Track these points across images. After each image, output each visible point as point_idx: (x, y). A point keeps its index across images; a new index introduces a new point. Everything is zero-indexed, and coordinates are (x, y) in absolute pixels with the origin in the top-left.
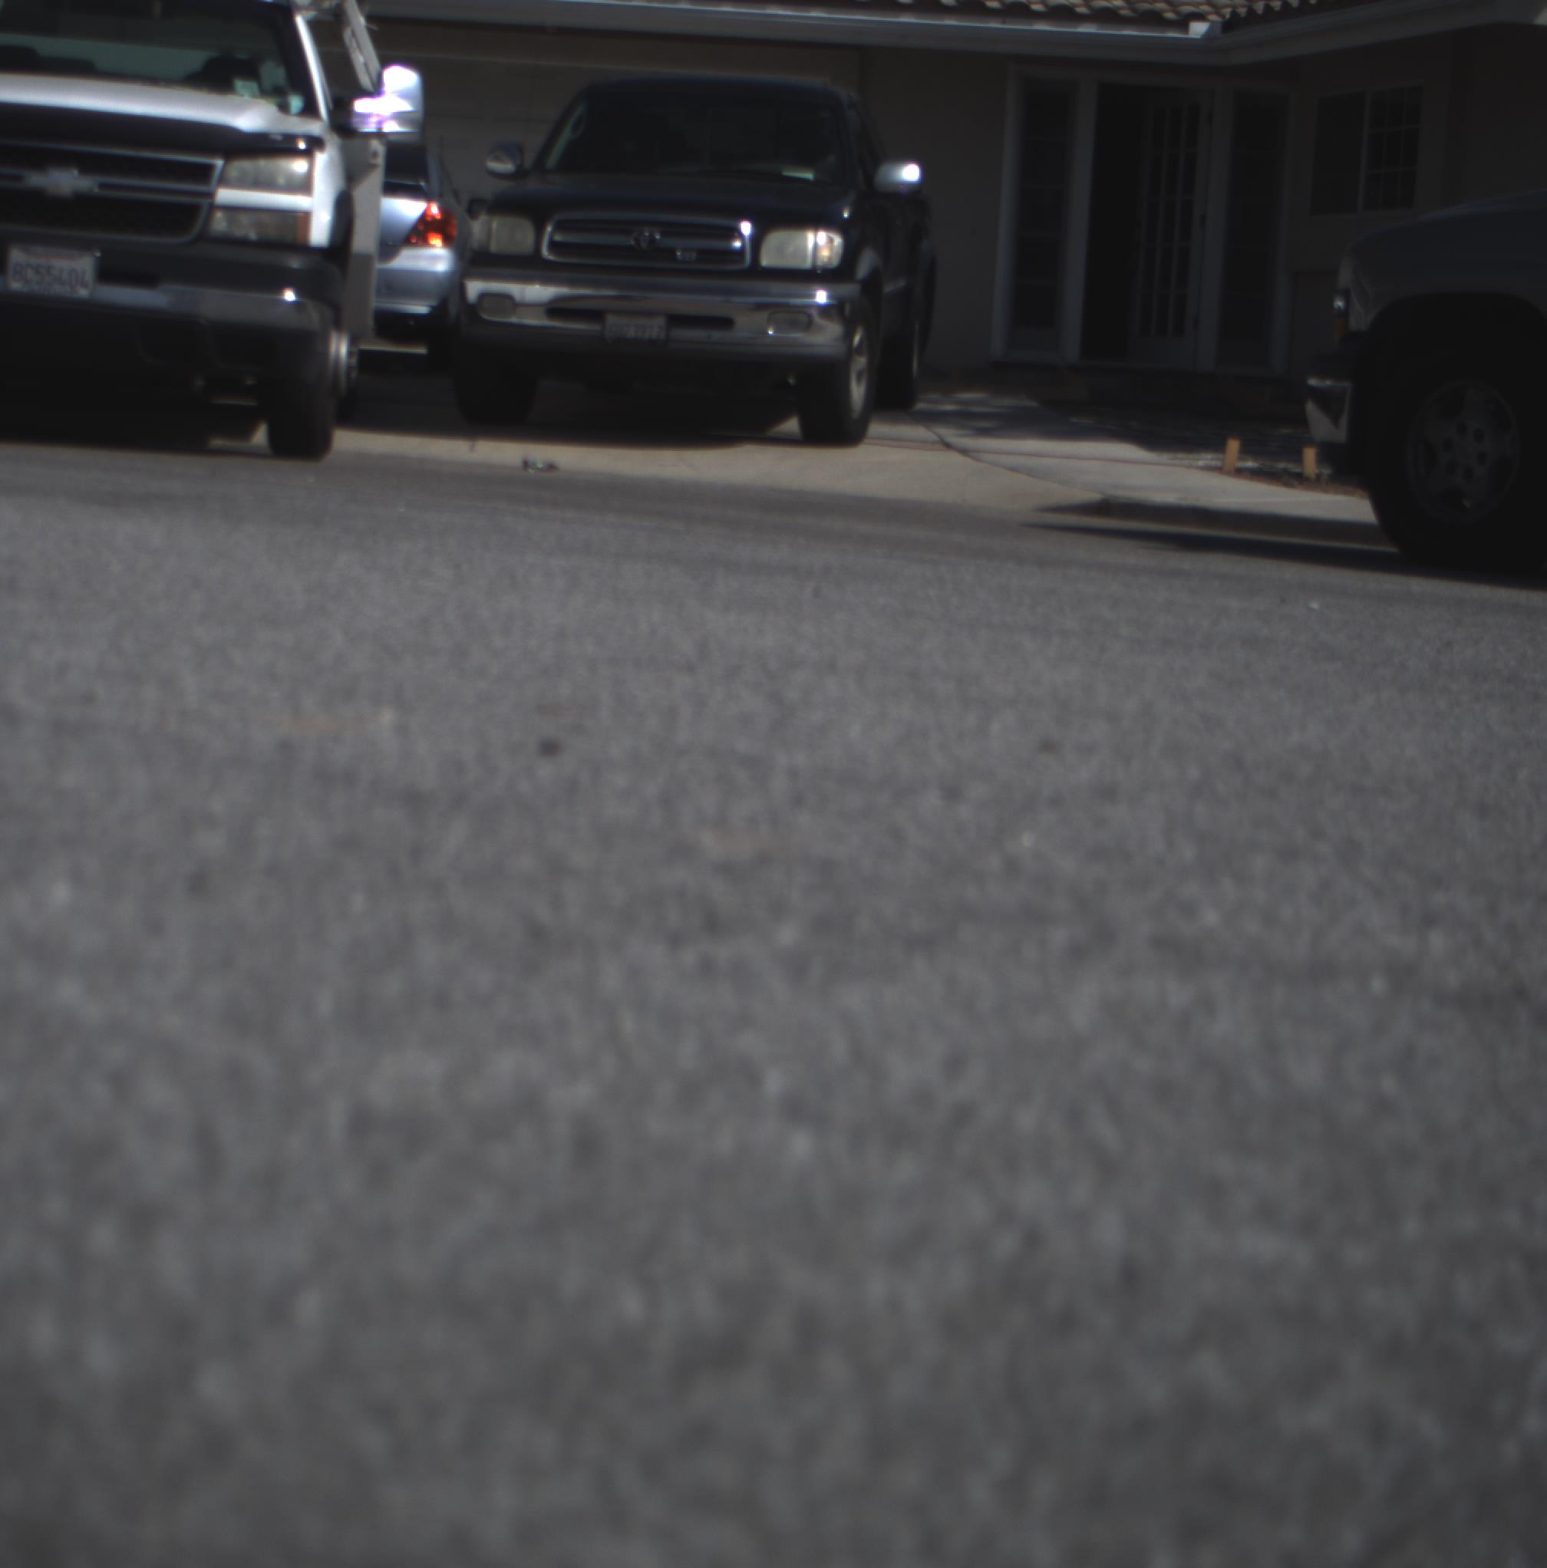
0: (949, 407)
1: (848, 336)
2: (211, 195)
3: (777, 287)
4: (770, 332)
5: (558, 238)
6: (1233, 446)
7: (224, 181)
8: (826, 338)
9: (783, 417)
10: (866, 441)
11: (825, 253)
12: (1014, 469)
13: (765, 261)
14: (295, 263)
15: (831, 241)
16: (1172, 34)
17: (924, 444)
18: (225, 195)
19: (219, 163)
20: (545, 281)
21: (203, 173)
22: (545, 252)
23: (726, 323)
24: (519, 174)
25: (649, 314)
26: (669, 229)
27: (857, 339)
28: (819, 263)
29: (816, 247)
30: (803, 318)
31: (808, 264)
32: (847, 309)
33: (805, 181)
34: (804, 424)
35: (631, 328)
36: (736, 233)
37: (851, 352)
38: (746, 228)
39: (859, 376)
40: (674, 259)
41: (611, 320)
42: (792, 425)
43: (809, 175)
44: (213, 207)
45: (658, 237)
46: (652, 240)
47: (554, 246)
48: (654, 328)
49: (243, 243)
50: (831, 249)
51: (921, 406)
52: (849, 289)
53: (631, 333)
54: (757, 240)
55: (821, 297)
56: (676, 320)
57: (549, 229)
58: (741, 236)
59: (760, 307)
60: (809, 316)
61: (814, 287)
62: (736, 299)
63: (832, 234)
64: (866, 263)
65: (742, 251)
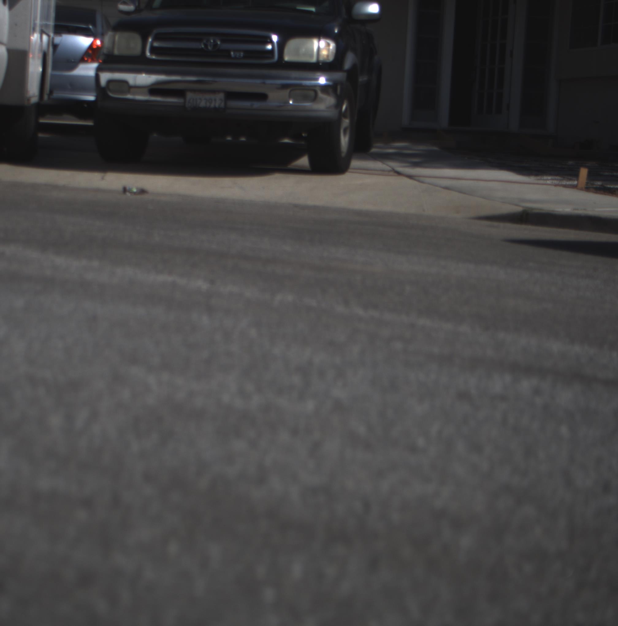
0: (391, 151)
1: (338, 105)
3: (294, 74)
4: (291, 102)
5: (156, 44)
6: (584, 172)
8: (325, 106)
9: (298, 156)
10: (350, 170)
11: (324, 53)
13: (287, 58)
15: (328, 45)
20: (149, 72)
22: (148, 54)
23: (263, 97)
25: (214, 92)
26: (226, 38)
27: (344, 107)
28: (321, 59)
29: (319, 49)
30: (315, 90)
31: (314, 60)
32: (339, 88)
33: (310, 12)
35: (203, 101)
36: (269, 41)
37: (342, 115)
38: (275, 38)
39: (345, 131)
40: (229, 56)
41: (189, 95)
42: (304, 161)
43: (313, 9)
45: (219, 43)
46: (215, 45)
47: (153, 50)
48: (217, 101)
50: (329, 50)
52: (339, 76)
53: (203, 104)
54: (281, 45)
55: (322, 80)
56: (231, 95)
57: (150, 40)
58: (271, 42)
59: (284, 87)
60: (316, 92)
61: (319, 74)
62: (269, 82)
63: (329, 41)
64: (349, 61)
65: (272, 51)
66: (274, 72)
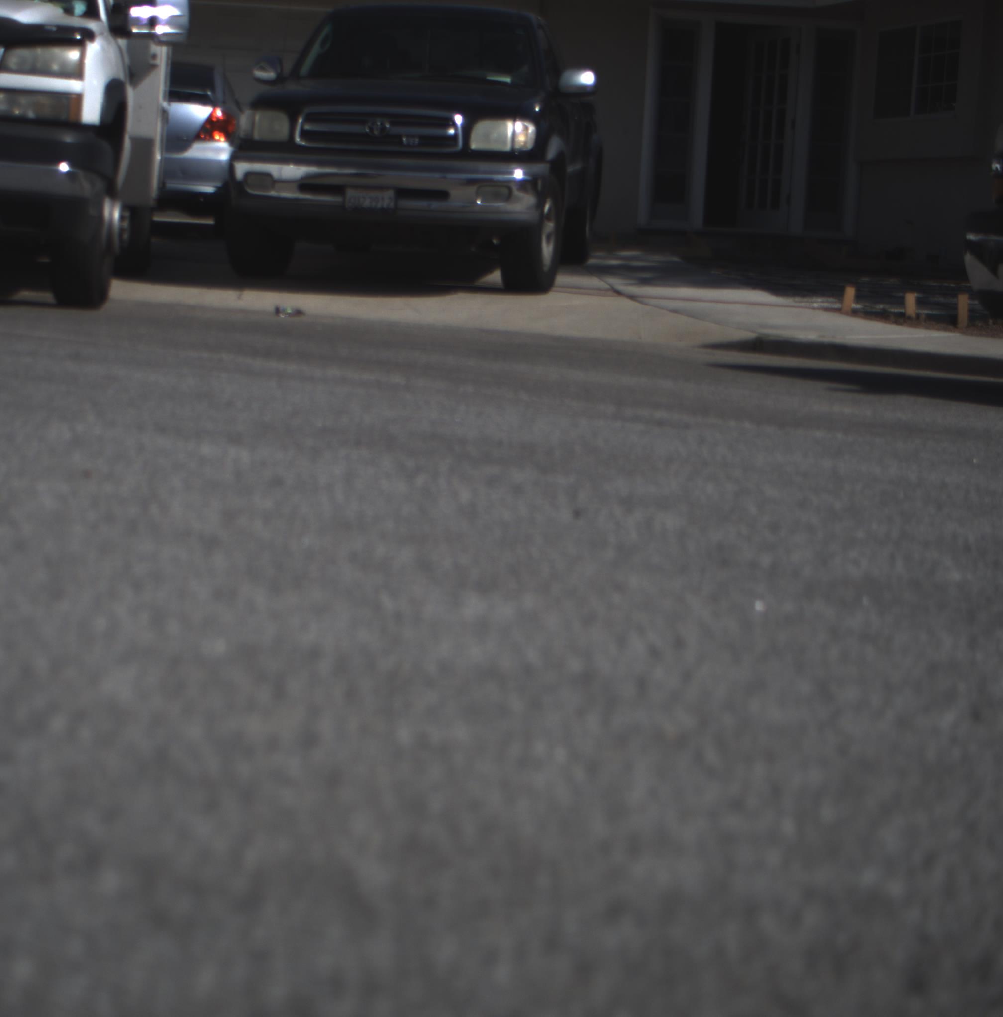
0: (615, 263)
1: (540, 205)
3: (483, 166)
4: (479, 202)
5: (308, 127)
6: (850, 292)
8: (522, 207)
9: (488, 270)
10: (554, 288)
11: (522, 139)
13: (474, 146)
14: (68, 138)
15: (526, 129)
17: (599, 292)
20: (298, 162)
22: (297, 139)
23: (443, 195)
24: (280, 79)
25: (381, 188)
26: (397, 120)
27: (547, 208)
28: (517, 147)
29: (514, 134)
30: (507, 190)
31: (508, 148)
32: (540, 184)
33: (504, 84)
34: (505, 276)
35: (367, 200)
36: (451, 123)
37: (543, 218)
38: (458, 119)
39: (549, 238)
40: (400, 143)
41: (350, 193)
42: (495, 277)
43: (508, 79)
45: (388, 126)
46: (383, 129)
47: (304, 134)
48: (386, 200)
49: (23, 120)
50: (527, 135)
51: (592, 261)
52: (540, 168)
53: (367, 203)
54: (467, 129)
55: (519, 174)
56: (402, 193)
57: (300, 121)
58: (454, 125)
59: (470, 182)
60: (510, 189)
61: (513, 166)
62: (450, 176)
63: (527, 124)
64: (554, 148)
65: (455, 137)
66: (457, 164)
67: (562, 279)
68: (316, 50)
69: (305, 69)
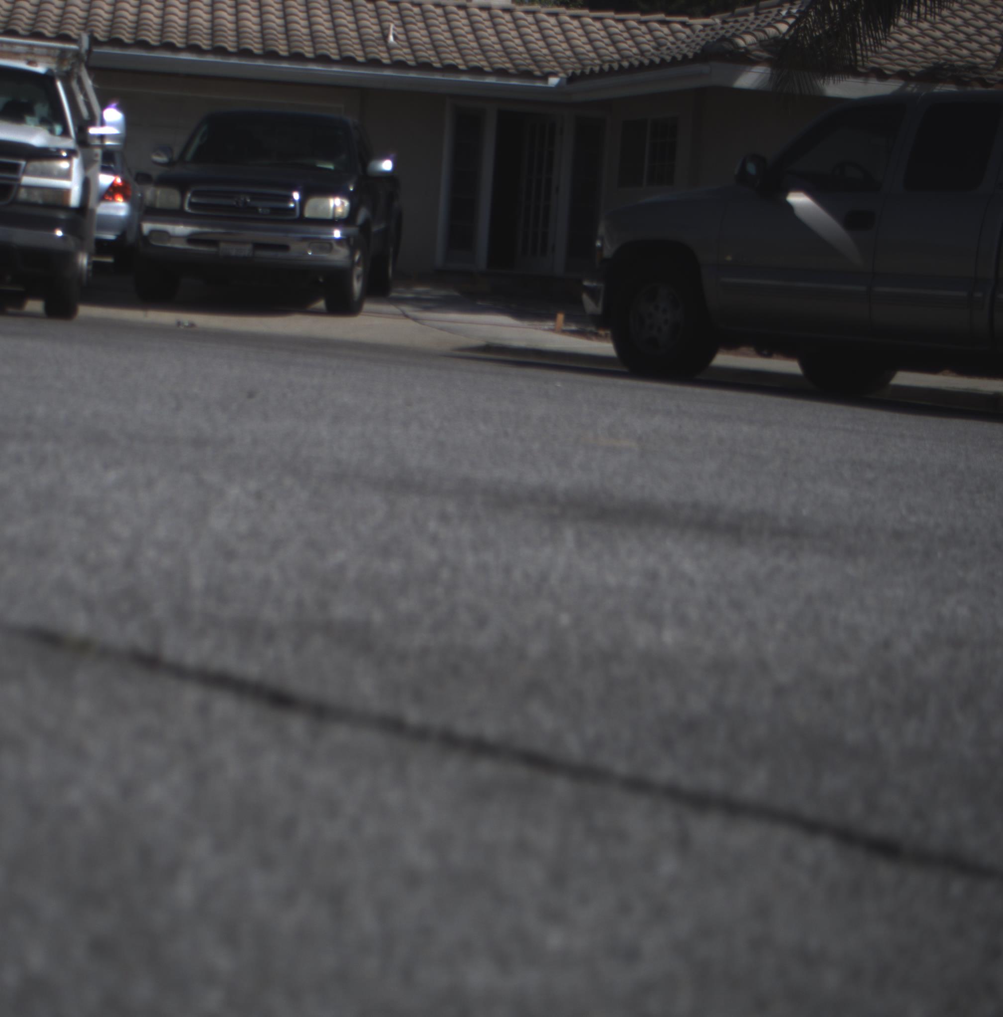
0: (409, 296)
1: (352, 255)
2: (18, 180)
3: (313, 229)
4: (310, 253)
5: (194, 200)
6: (561, 317)
7: (26, 173)
8: (340, 256)
9: (315, 299)
10: (362, 313)
11: (340, 210)
12: (441, 329)
13: (308, 214)
14: (62, 216)
15: (343, 204)
16: (539, 84)
17: (394, 315)
18: (26, 180)
19: (23, 163)
20: (186, 224)
21: (15, 168)
22: (186, 208)
23: (285, 248)
24: (170, 164)
25: (244, 242)
26: (255, 196)
27: (357, 257)
28: (337, 216)
29: (335, 207)
30: (330, 244)
31: (330, 216)
32: (352, 240)
33: (329, 170)
34: (328, 304)
35: (233, 250)
36: (290, 198)
37: (353, 264)
38: (296, 196)
39: (358, 278)
40: (257, 212)
41: (222, 245)
42: (321, 304)
43: (331, 166)
44: (20, 186)
45: (249, 200)
46: (245, 202)
47: (191, 205)
48: (246, 250)
49: (35, 205)
50: (343, 207)
51: (393, 294)
52: (353, 230)
53: (234, 253)
54: (302, 202)
55: (337, 234)
56: (258, 246)
57: (189, 195)
58: (294, 201)
59: (304, 239)
60: (331, 245)
61: (334, 228)
62: (291, 235)
63: (344, 200)
64: (363, 215)
65: (293, 209)
66: (295, 227)
67: (368, 306)
68: (197, 142)
69: (189, 156)
